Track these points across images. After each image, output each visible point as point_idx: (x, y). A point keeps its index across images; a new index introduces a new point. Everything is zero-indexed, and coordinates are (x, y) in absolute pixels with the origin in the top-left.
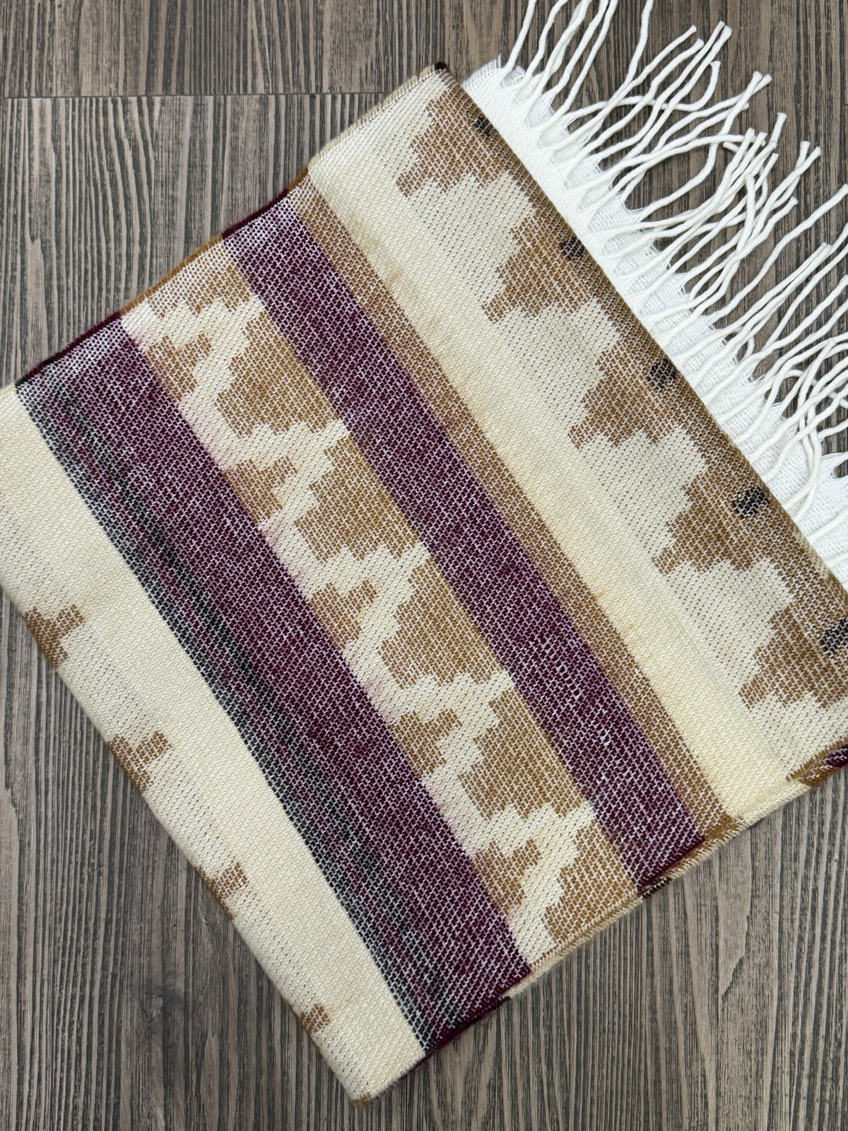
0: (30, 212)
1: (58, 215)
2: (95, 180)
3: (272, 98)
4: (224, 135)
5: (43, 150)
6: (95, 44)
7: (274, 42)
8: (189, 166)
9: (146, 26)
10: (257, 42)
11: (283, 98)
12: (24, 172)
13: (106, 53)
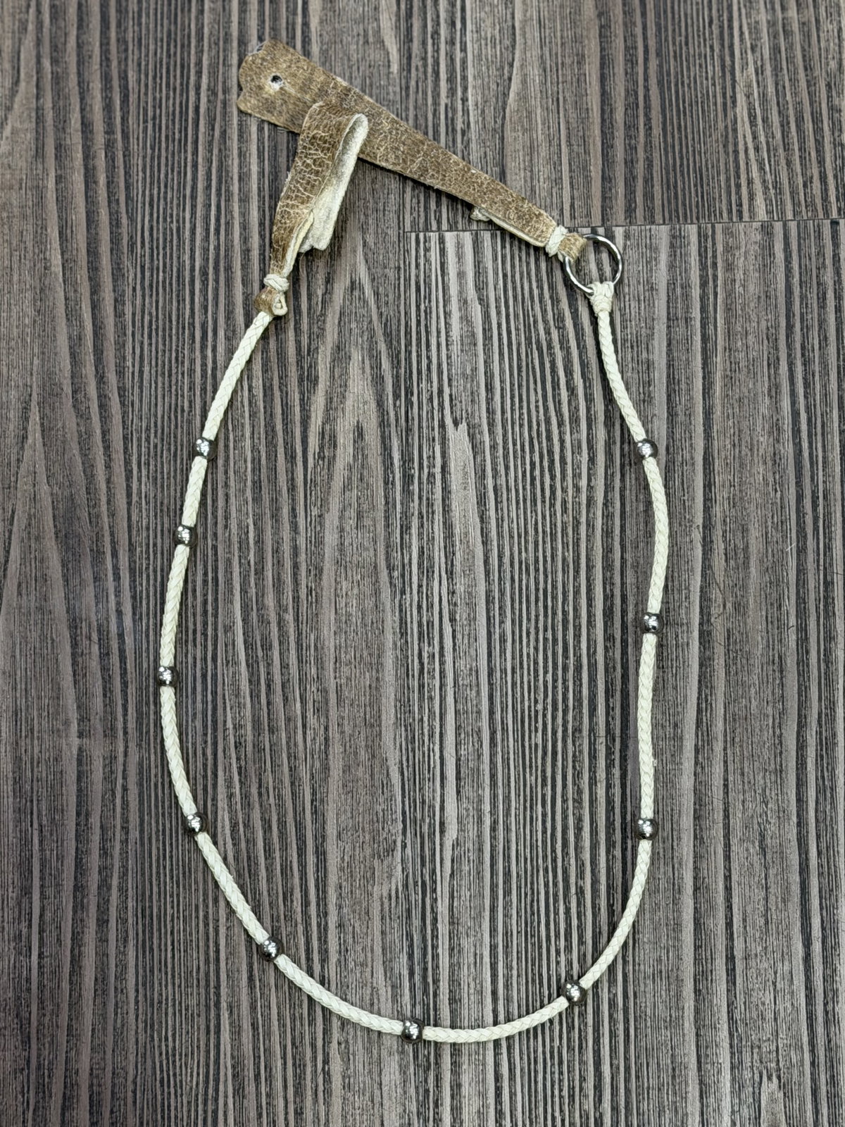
0: (450, 385)
1: (489, 388)
2: (538, 342)
3: (778, 226)
4: (715, 277)
5: (464, 302)
6: (527, 158)
7: (775, 150)
8: (669, 319)
9: (597, 132)
10: (751, 152)
11: (793, 226)
12: (439, 332)
13: (543, 171)
